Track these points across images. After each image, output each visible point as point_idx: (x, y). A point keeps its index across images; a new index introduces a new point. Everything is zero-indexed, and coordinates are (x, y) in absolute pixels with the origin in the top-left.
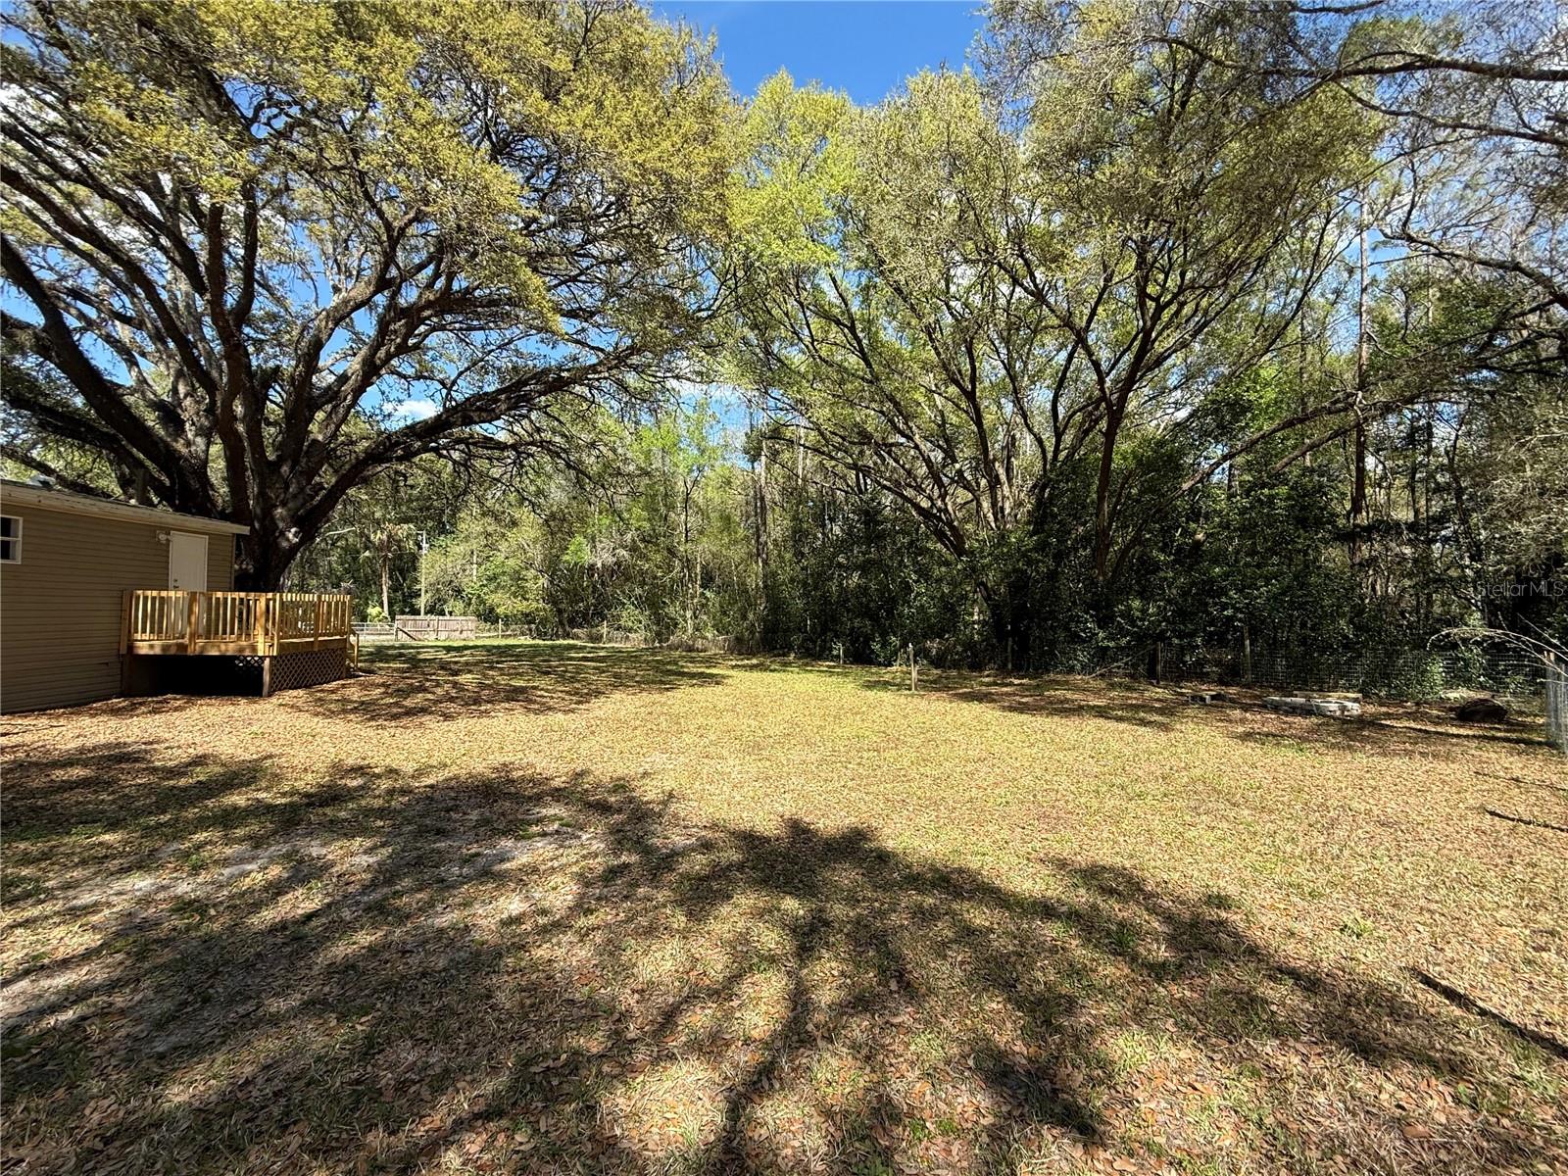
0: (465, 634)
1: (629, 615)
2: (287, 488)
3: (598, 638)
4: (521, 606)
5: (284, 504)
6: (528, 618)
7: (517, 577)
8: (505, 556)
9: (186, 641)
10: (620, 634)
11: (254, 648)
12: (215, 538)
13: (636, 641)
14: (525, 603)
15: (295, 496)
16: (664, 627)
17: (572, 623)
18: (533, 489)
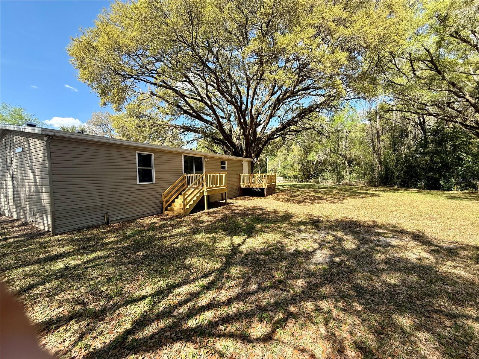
0: (280, 182)
1: (328, 175)
2: (254, 149)
3: (318, 182)
4: (295, 173)
5: (253, 153)
6: (295, 177)
7: (292, 166)
8: (290, 160)
9: (249, 185)
10: (324, 181)
11: (262, 186)
12: (248, 162)
13: (330, 183)
14: (295, 172)
15: (256, 151)
16: (340, 178)
17: (309, 178)
18: (302, 141)
